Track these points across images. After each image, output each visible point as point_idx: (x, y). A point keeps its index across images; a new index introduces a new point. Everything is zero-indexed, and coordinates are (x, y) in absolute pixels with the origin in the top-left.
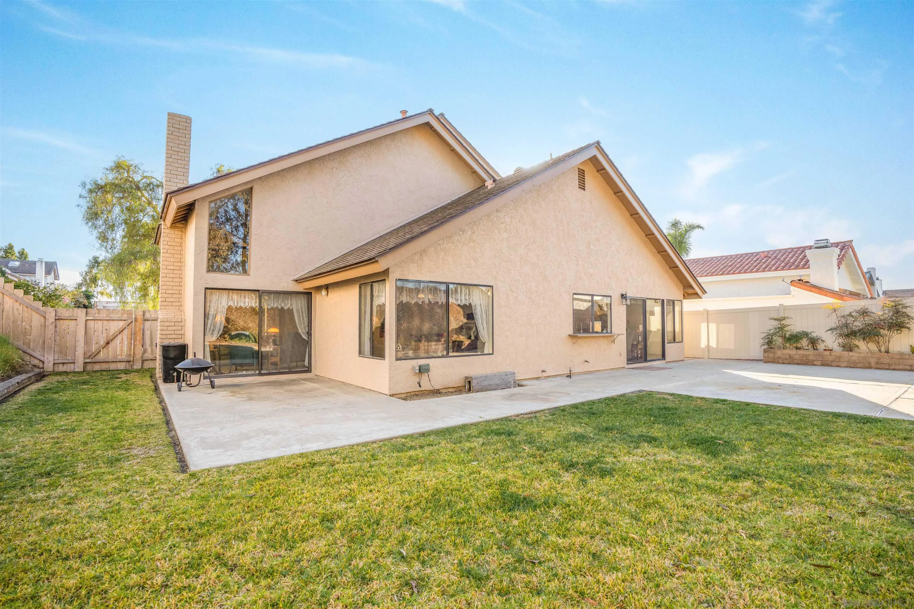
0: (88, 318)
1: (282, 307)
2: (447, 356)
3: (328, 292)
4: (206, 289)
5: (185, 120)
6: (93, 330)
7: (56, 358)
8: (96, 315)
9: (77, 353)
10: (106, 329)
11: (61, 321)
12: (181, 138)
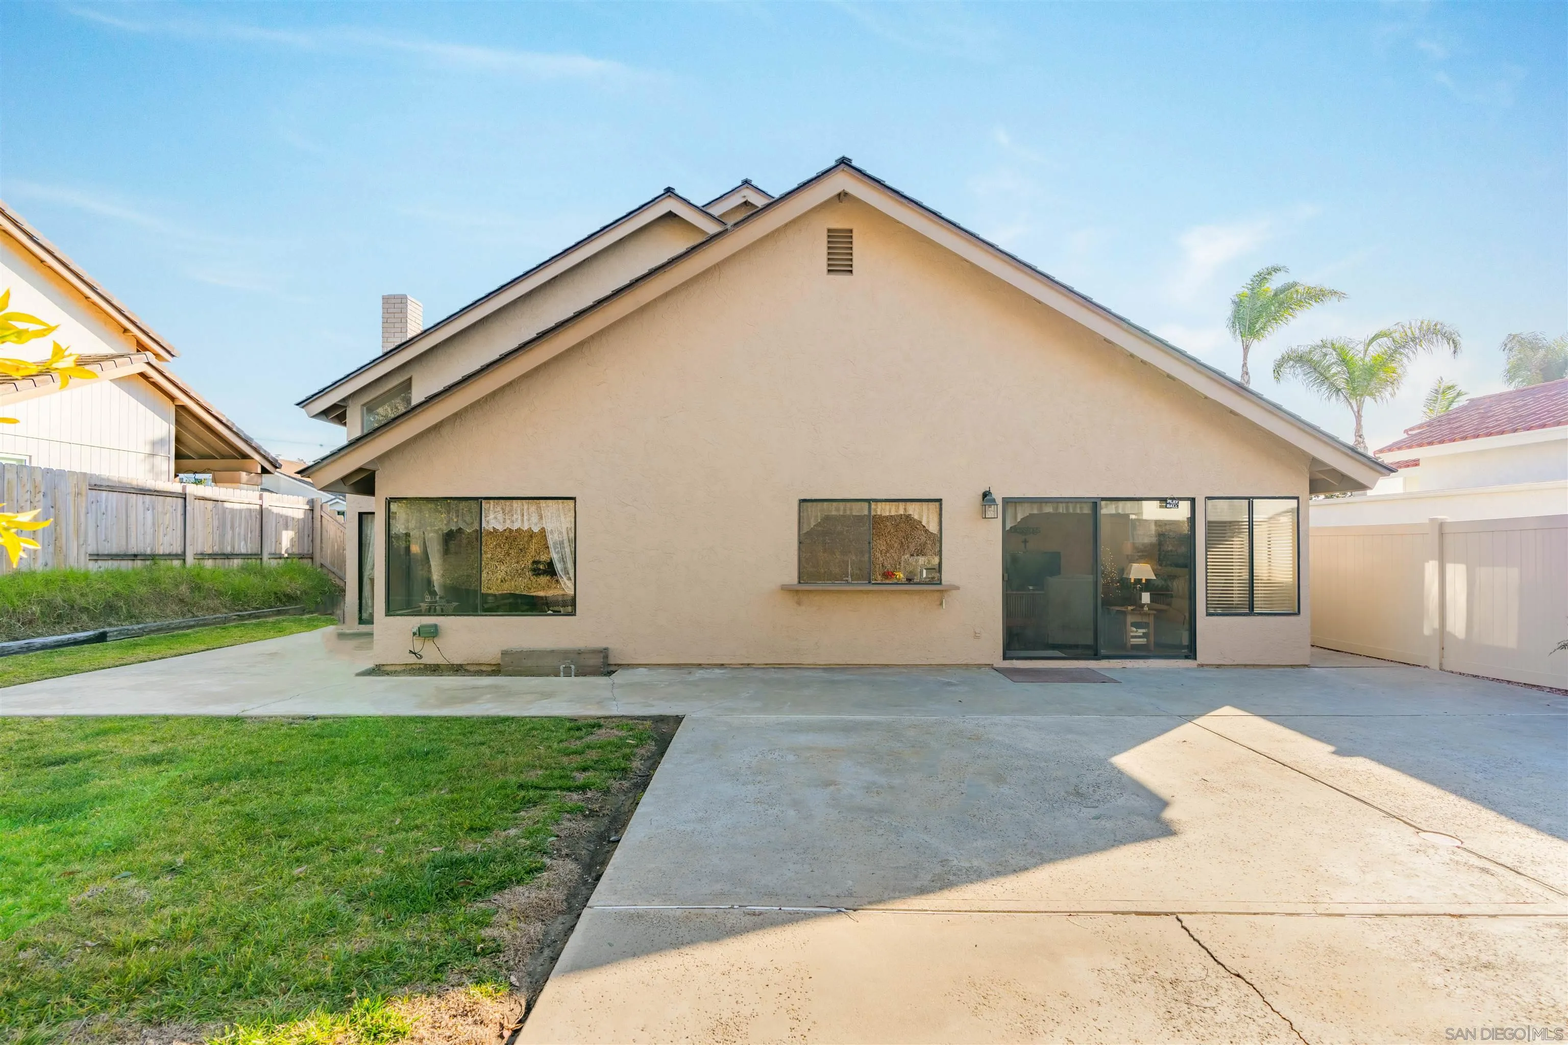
5: (400, 301)
12: (397, 325)
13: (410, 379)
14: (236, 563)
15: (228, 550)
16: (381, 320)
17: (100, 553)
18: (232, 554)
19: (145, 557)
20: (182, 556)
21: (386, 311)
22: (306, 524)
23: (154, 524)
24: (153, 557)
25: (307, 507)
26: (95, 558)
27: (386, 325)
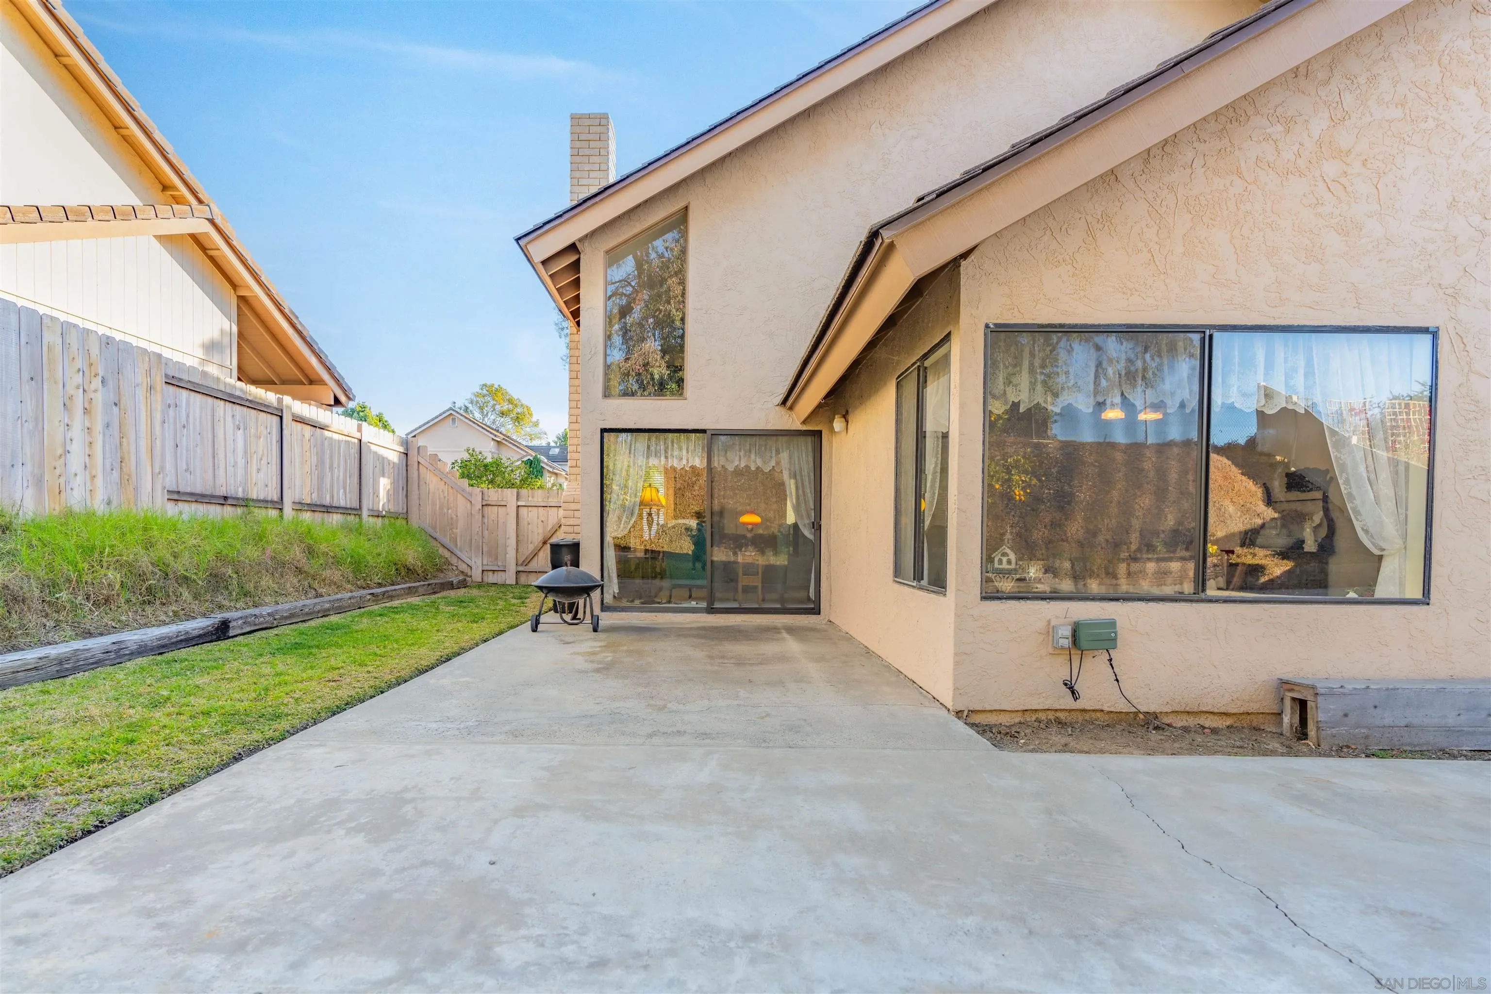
0: (520, 503)
1: (758, 468)
2: (1198, 595)
3: (847, 422)
4: (603, 431)
5: (597, 122)
6: (526, 523)
7: (485, 562)
8: (530, 499)
9: (507, 556)
10: (542, 521)
11: (490, 507)
12: (593, 159)
13: (686, 208)
14: (336, 519)
15: (327, 501)
16: (568, 151)
17: (181, 490)
18: (332, 507)
19: (236, 501)
20: (278, 505)
21: (576, 138)
22: (400, 472)
23: (246, 452)
24: (244, 503)
25: (402, 450)
26: (176, 497)
27: (577, 159)
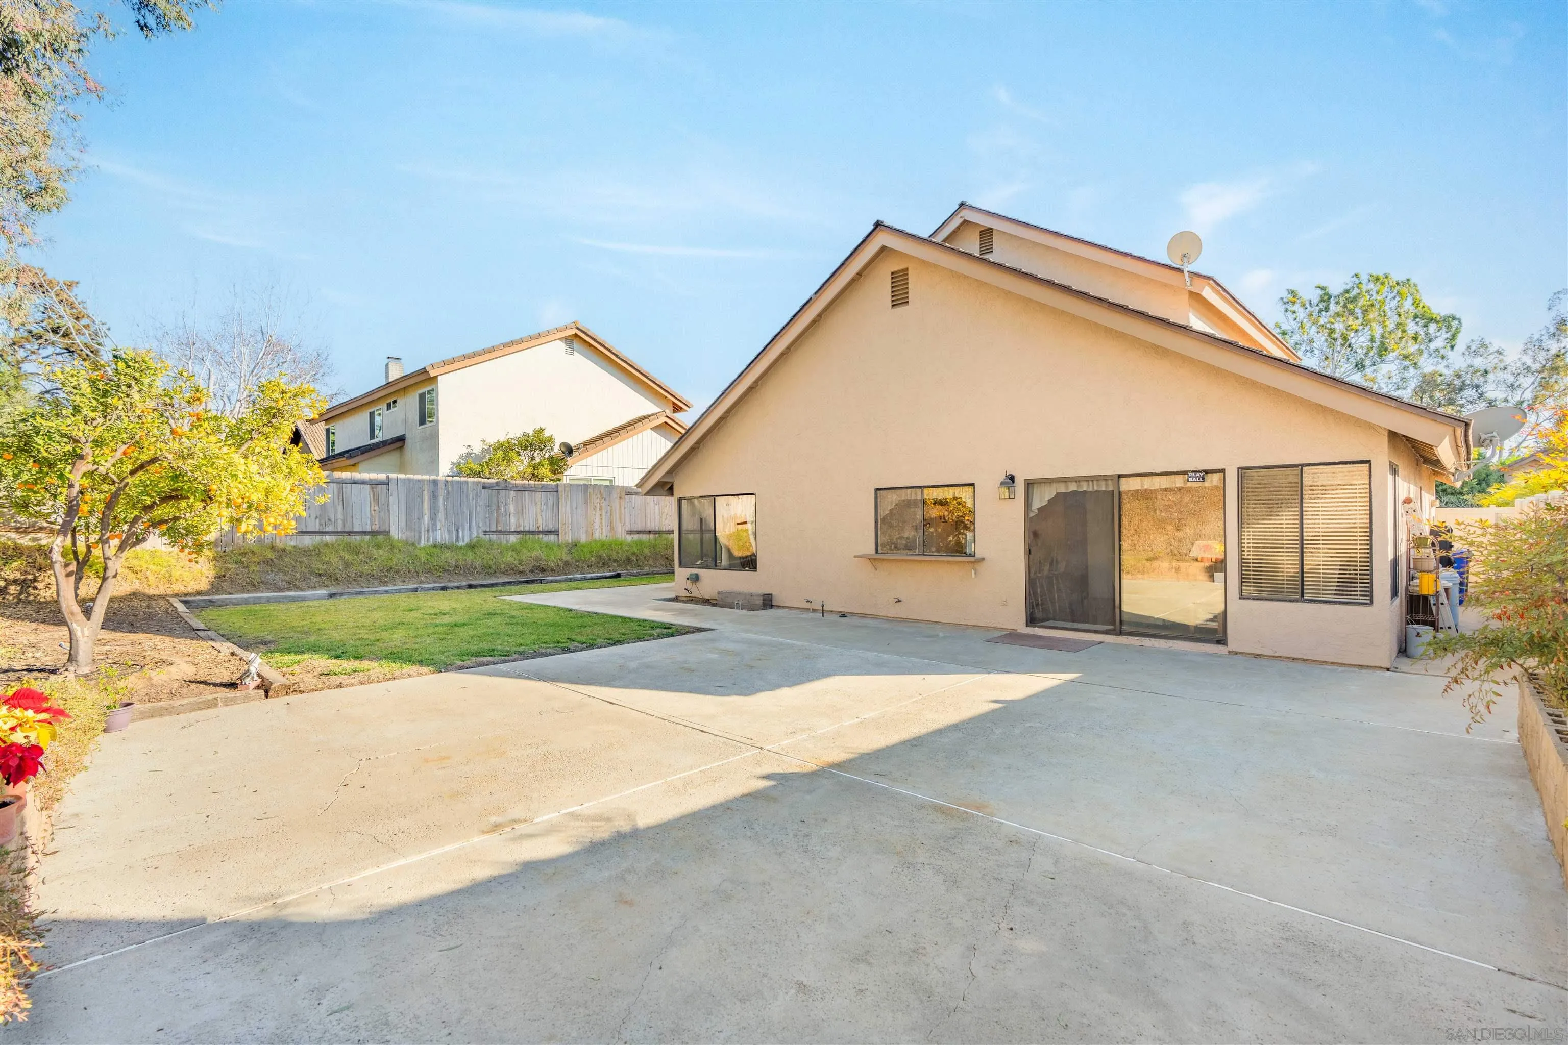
17: (633, 530)
19: (655, 532)
26: (629, 533)
